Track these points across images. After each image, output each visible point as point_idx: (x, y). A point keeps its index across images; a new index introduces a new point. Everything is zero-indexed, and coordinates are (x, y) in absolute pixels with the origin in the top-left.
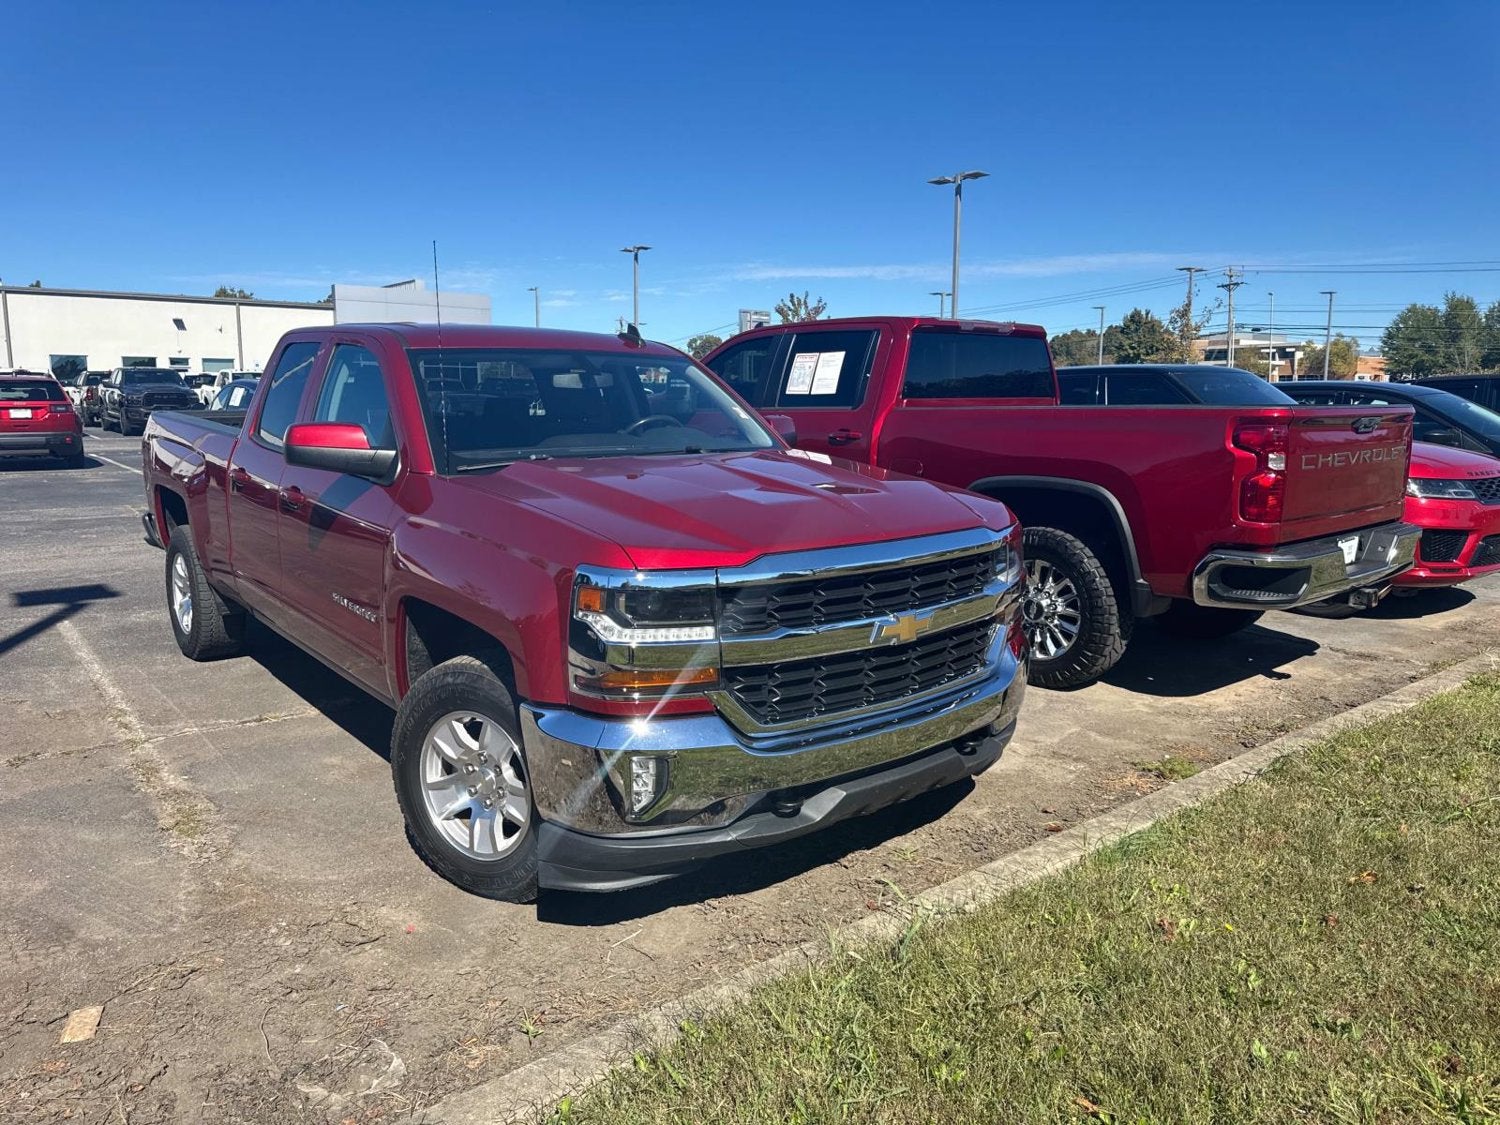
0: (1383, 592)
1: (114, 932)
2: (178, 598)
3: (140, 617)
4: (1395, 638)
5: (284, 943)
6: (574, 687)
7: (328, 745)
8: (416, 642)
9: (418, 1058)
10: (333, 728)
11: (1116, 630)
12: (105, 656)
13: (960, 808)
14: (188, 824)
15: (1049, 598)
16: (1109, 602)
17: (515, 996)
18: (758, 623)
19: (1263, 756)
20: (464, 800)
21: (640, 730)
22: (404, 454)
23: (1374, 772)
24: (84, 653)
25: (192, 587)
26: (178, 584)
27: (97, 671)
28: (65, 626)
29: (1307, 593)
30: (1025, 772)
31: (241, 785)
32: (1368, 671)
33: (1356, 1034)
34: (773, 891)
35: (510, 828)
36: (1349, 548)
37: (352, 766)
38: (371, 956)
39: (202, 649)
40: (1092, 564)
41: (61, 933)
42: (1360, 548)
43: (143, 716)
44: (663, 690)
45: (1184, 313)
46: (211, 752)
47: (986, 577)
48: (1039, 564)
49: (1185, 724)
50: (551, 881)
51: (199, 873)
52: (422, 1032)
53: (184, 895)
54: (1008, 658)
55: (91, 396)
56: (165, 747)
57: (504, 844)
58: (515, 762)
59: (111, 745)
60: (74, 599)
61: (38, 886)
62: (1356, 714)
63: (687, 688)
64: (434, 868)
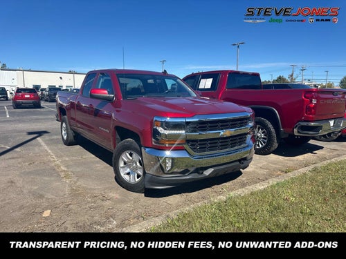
0: (339, 134)
1: (52, 197)
2: (63, 132)
3: (55, 137)
4: (342, 146)
5: (89, 200)
6: (153, 143)
7: (97, 162)
8: (118, 137)
9: (119, 222)
10: (98, 159)
11: (276, 141)
12: (47, 144)
13: (239, 178)
14: (67, 176)
15: (260, 134)
16: (274, 135)
17: (140, 211)
18: (194, 130)
19: (311, 168)
20: (128, 170)
21: (168, 153)
22: (116, 95)
23: (337, 171)
24: (43, 144)
25: (67, 130)
26: (63, 129)
27: (46, 147)
28: (38, 139)
29: (321, 132)
30: (254, 171)
31: (78, 169)
32: (335, 153)
33: (332, 221)
34: (196, 193)
35: (139, 176)
36: (332, 123)
37: (102, 166)
38: (108, 203)
39: (68, 143)
40: (270, 126)
41: (41, 196)
42: (334, 123)
43: (57, 156)
44: (174, 144)
45: (292, 76)
46: (71, 163)
47: (246, 124)
48: (258, 126)
49: (292, 162)
50: (148, 186)
51: (70, 186)
52: (120, 217)
53: (67, 190)
54: (251, 142)
55: (42, 93)
56: (61, 162)
57: (137, 180)
58: (140, 162)
59: (50, 161)
60: (40, 134)
61: (36, 188)
62: (333, 160)
63: (179, 144)
64: (121, 186)
